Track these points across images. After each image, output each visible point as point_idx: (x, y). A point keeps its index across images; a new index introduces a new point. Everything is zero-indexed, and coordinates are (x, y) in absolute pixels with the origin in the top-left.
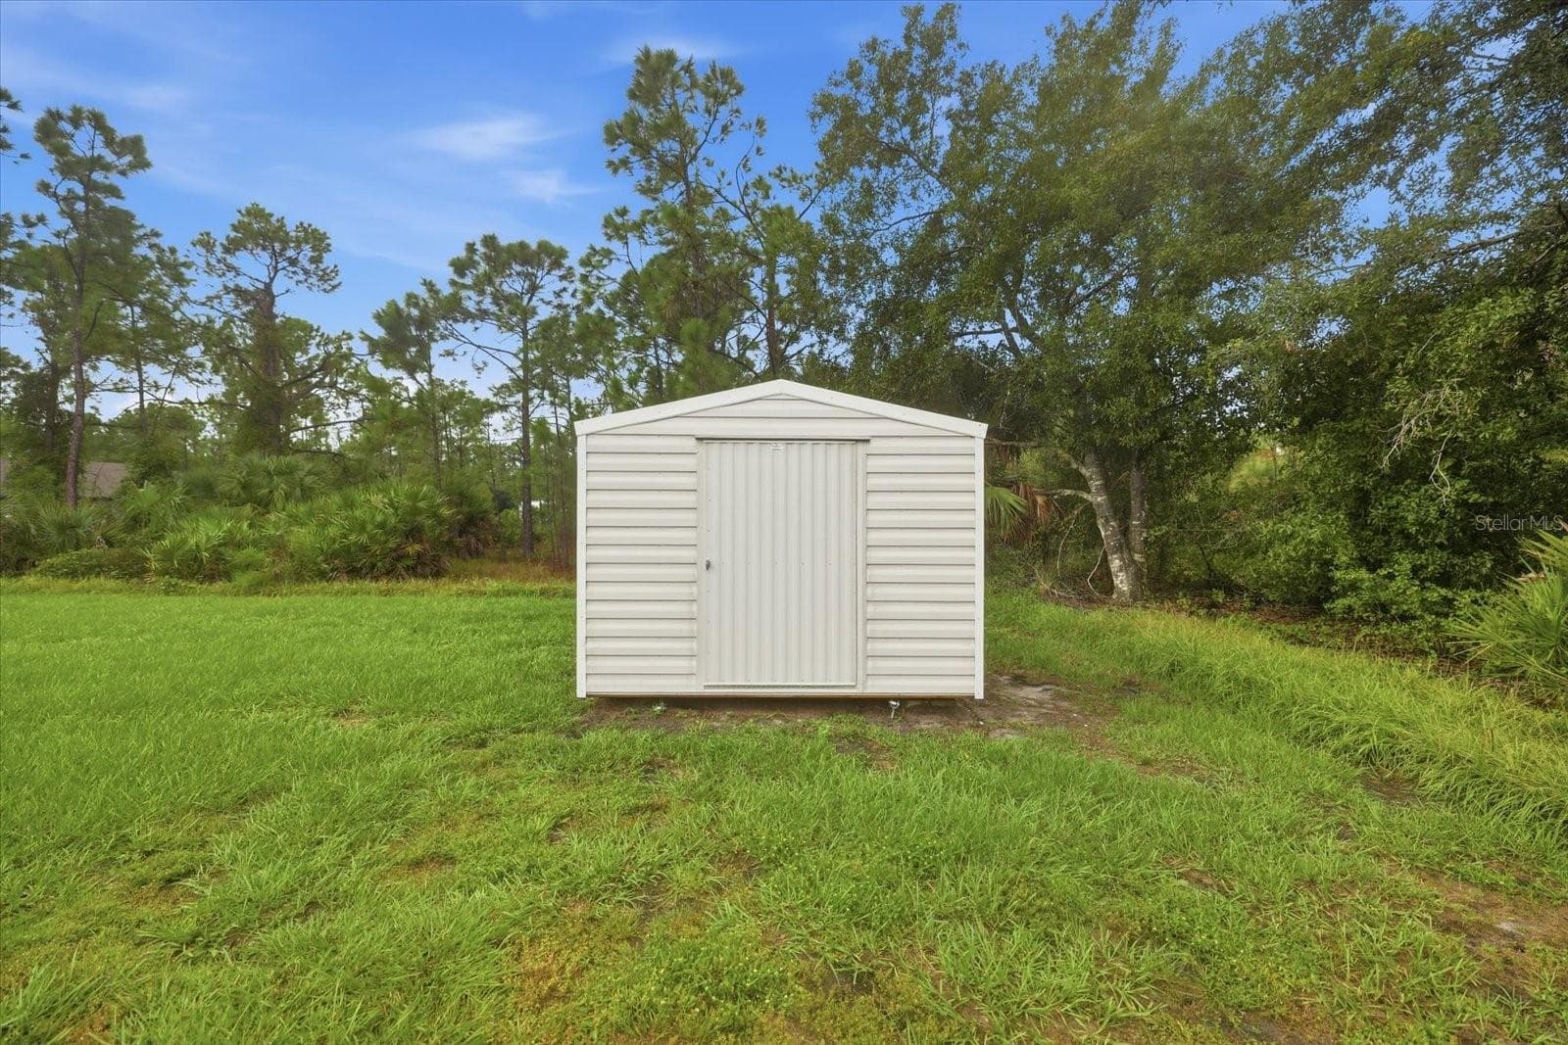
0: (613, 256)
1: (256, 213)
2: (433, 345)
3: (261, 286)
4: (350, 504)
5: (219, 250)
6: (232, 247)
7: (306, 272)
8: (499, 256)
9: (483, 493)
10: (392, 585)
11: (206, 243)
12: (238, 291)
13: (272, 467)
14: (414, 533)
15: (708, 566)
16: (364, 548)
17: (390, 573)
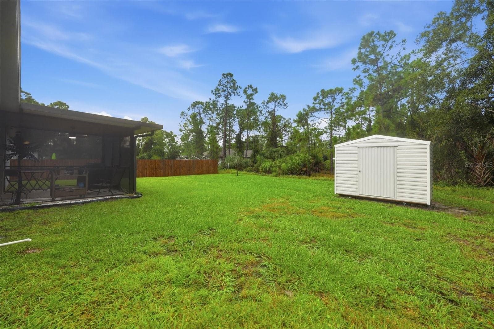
0: (356, 89)
1: (273, 94)
2: (309, 119)
3: (273, 110)
4: (292, 159)
5: (266, 104)
6: (268, 102)
7: (281, 105)
8: (325, 94)
9: (320, 156)
10: (300, 177)
11: (264, 103)
12: (269, 112)
13: (275, 150)
14: (304, 166)
15: (360, 171)
16: (295, 169)
17: (300, 174)
